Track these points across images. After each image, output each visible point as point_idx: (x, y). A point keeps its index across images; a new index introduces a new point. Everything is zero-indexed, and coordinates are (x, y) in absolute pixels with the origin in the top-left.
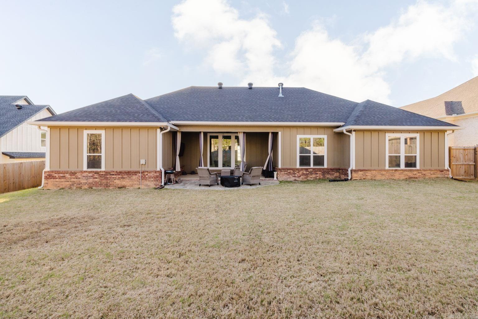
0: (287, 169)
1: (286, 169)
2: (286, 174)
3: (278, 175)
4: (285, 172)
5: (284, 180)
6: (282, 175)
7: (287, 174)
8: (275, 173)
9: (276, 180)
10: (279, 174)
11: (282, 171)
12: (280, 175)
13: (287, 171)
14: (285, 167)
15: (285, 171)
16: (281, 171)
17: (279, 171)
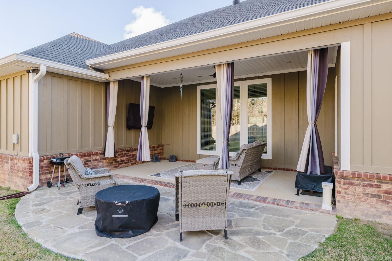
0: (378, 178)
1: (372, 177)
2: (373, 196)
3: (337, 194)
4: (369, 190)
5: (362, 218)
6: (352, 198)
7: (379, 196)
8: (327, 187)
9: (328, 212)
10: (343, 191)
11: (357, 182)
12: (343, 197)
13: (379, 187)
14: (367, 169)
15: (371, 186)
16: (352, 184)
17: (342, 181)
